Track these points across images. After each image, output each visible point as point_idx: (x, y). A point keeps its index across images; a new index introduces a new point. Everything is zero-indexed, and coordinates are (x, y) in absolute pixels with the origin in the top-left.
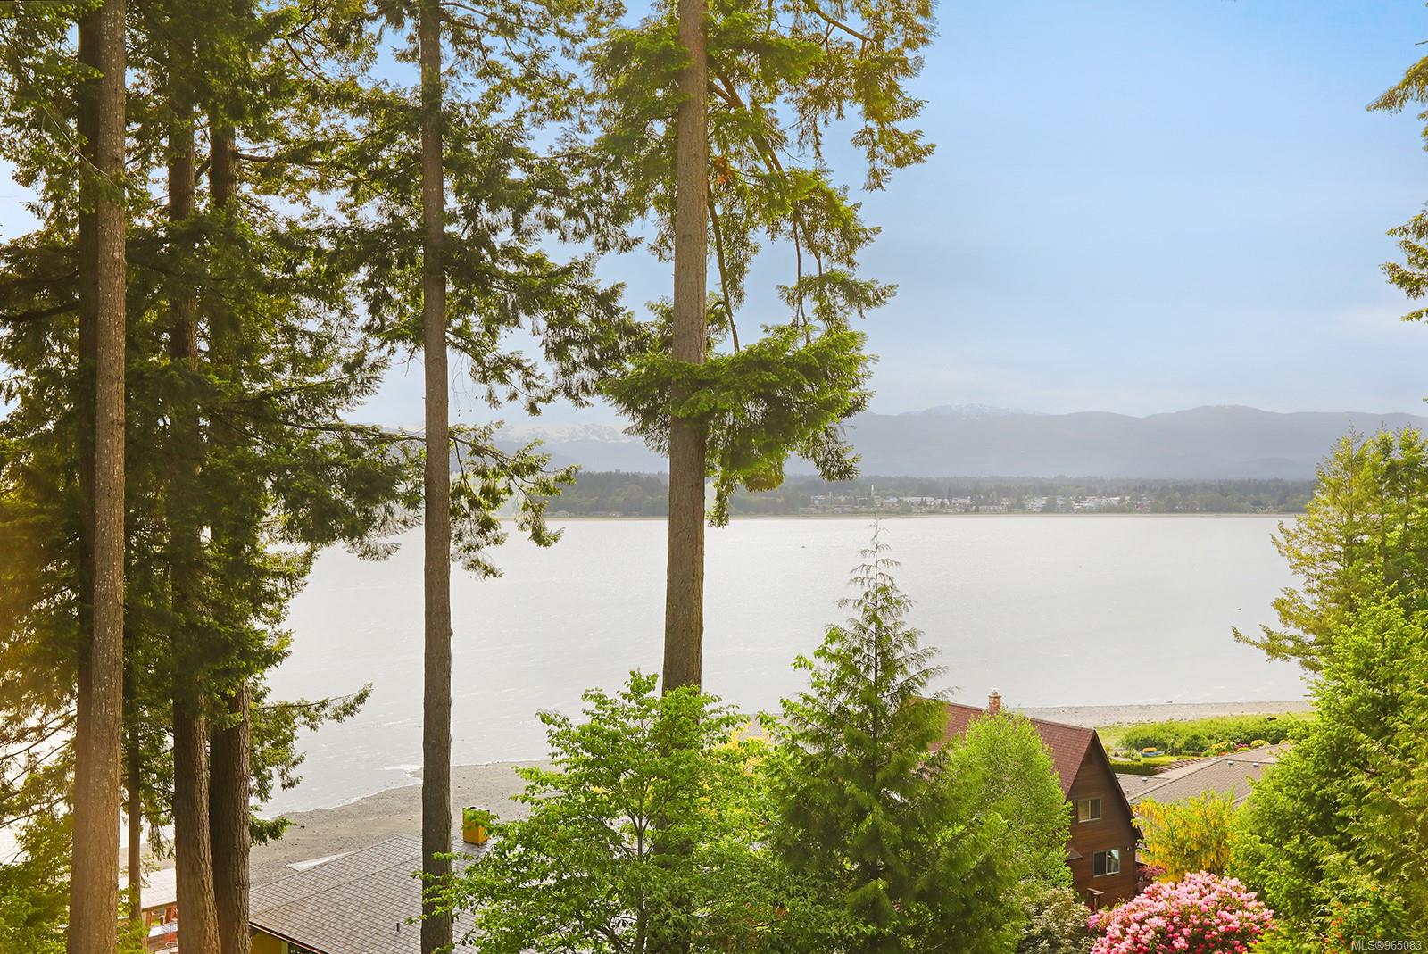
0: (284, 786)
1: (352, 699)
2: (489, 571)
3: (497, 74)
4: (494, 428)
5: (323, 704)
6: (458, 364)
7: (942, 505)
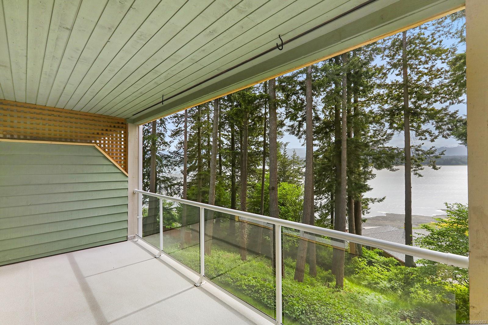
0: (367, 213)
1: (382, 199)
2: (420, 176)
3: (420, 73)
4: (421, 145)
5: (376, 199)
6: (412, 133)
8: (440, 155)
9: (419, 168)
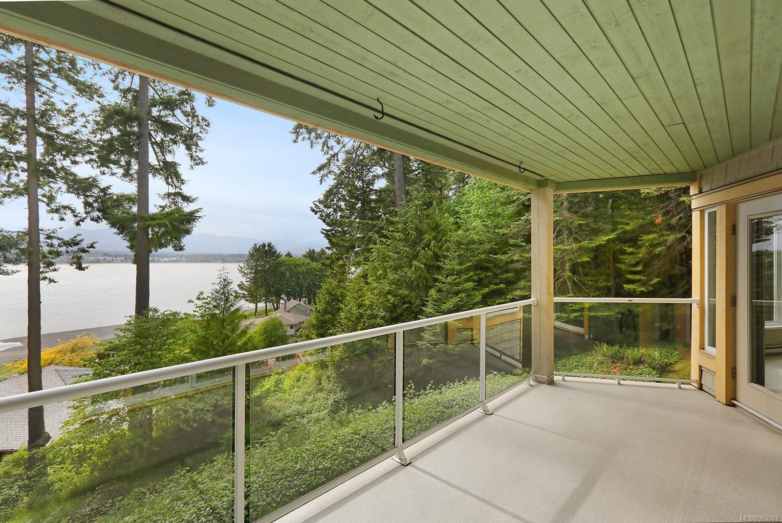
2: (52, 281)
7: (113, 260)
8: (89, 248)
9: (50, 268)
